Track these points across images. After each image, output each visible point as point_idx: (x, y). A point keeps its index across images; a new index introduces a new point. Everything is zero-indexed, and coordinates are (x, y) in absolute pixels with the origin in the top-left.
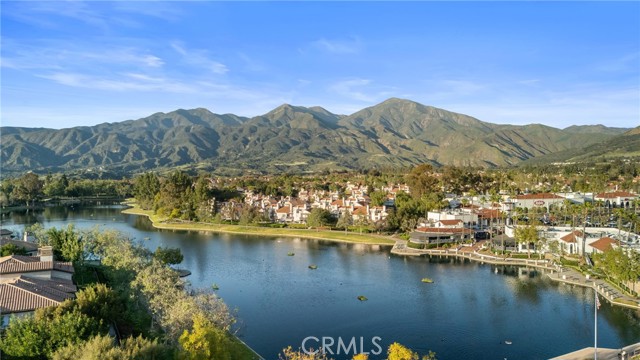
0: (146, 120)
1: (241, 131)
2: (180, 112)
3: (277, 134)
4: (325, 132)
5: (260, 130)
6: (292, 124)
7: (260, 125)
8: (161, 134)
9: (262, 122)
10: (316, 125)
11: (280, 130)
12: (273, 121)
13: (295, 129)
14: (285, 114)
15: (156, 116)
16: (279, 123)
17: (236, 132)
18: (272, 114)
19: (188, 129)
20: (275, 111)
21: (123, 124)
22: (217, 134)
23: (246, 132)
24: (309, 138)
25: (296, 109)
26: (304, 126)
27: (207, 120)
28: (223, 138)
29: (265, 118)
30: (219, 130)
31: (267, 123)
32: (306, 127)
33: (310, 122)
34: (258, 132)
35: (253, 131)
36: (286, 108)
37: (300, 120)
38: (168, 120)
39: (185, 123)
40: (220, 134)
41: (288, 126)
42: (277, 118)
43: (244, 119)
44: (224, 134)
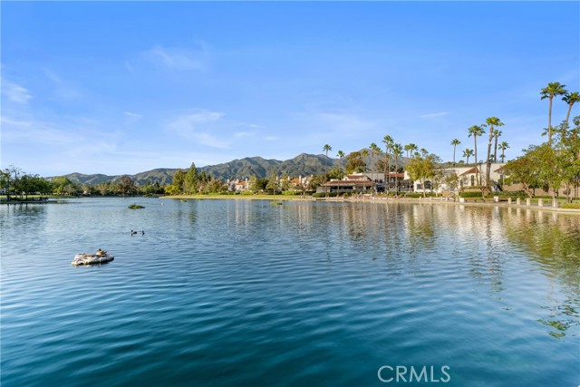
0: (229, 164)
2: (247, 159)
3: (297, 169)
4: (325, 167)
5: (288, 167)
6: (307, 164)
8: (236, 171)
9: (290, 163)
10: (320, 164)
11: (299, 167)
12: (296, 162)
13: (308, 166)
14: (303, 159)
15: (234, 161)
16: (299, 163)
17: (275, 168)
18: (296, 159)
19: (249, 168)
20: (297, 157)
21: (217, 166)
23: (280, 168)
24: (317, 171)
25: (308, 156)
26: (313, 164)
27: (260, 163)
28: (268, 171)
29: (291, 161)
30: (266, 167)
31: (293, 163)
33: (316, 162)
35: (284, 168)
36: (303, 155)
37: (311, 162)
38: (240, 163)
39: (249, 164)
41: (304, 164)
42: (298, 160)
43: (280, 162)
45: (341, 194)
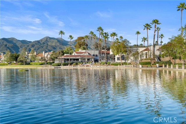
1: (28, 46)
3: (43, 47)
4: (62, 47)
5: (36, 46)
7: (36, 44)
9: (37, 43)
10: (58, 44)
11: (44, 46)
12: (42, 43)
13: (50, 45)
14: (47, 40)
16: (44, 43)
17: (26, 46)
18: (41, 40)
19: (6, 45)
20: (43, 39)
22: (18, 47)
23: (30, 46)
24: (56, 49)
26: (54, 44)
28: (21, 49)
31: (39, 43)
32: (54, 45)
33: (56, 43)
34: (35, 46)
35: (33, 46)
36: (47, 38)
37: (52, 42)
39: (5, 43)
40: (19, 47)
41: (48, 44)
42: (43, 41)
43: (30, 42)
44: (21, 47)
45: (71, 64)
